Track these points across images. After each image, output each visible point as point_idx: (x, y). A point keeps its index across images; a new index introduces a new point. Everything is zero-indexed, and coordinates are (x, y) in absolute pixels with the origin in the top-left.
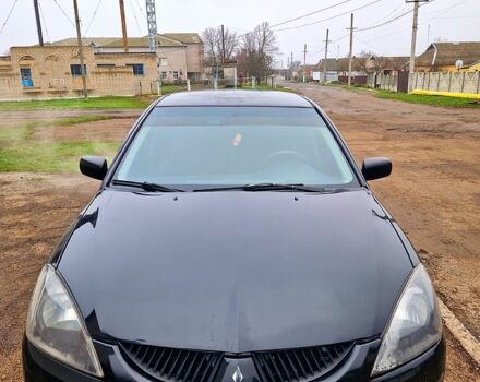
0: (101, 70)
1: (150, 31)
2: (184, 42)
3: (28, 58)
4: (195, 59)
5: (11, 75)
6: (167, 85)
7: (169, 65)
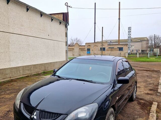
0: (109, 49)
1: (128, 37)
2: (141, 40)
3: (90, 46)
4: (145, 46)
5: (84, 50)
6: (133, 54)
7: (135, 48)
